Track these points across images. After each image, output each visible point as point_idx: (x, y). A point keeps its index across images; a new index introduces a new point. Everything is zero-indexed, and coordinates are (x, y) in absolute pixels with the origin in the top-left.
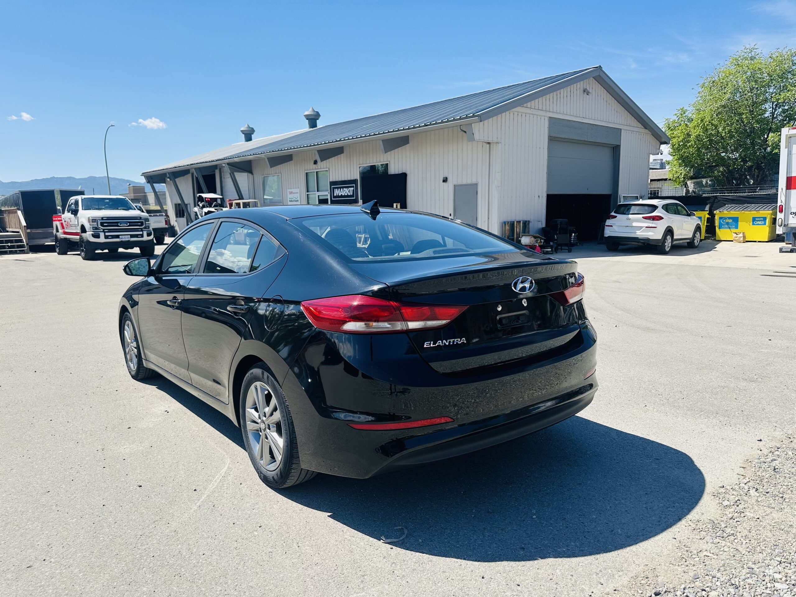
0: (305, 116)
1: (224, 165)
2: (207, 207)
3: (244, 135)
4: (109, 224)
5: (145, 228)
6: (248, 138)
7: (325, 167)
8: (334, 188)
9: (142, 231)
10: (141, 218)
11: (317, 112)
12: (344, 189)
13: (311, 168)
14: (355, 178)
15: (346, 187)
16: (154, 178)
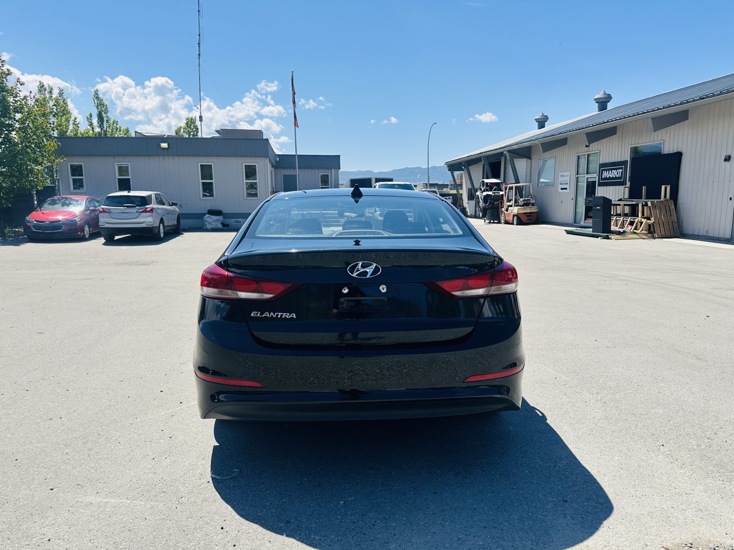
0: (595, 99)
1: (505, 152)
6: (540, 127)
7: (596, 149)
8: (603, 170)
11: (608, 94)
12: (613, 171)
13: (583, 151)
14: (625, 159)
15: (614, 169)
16: (453, 167)
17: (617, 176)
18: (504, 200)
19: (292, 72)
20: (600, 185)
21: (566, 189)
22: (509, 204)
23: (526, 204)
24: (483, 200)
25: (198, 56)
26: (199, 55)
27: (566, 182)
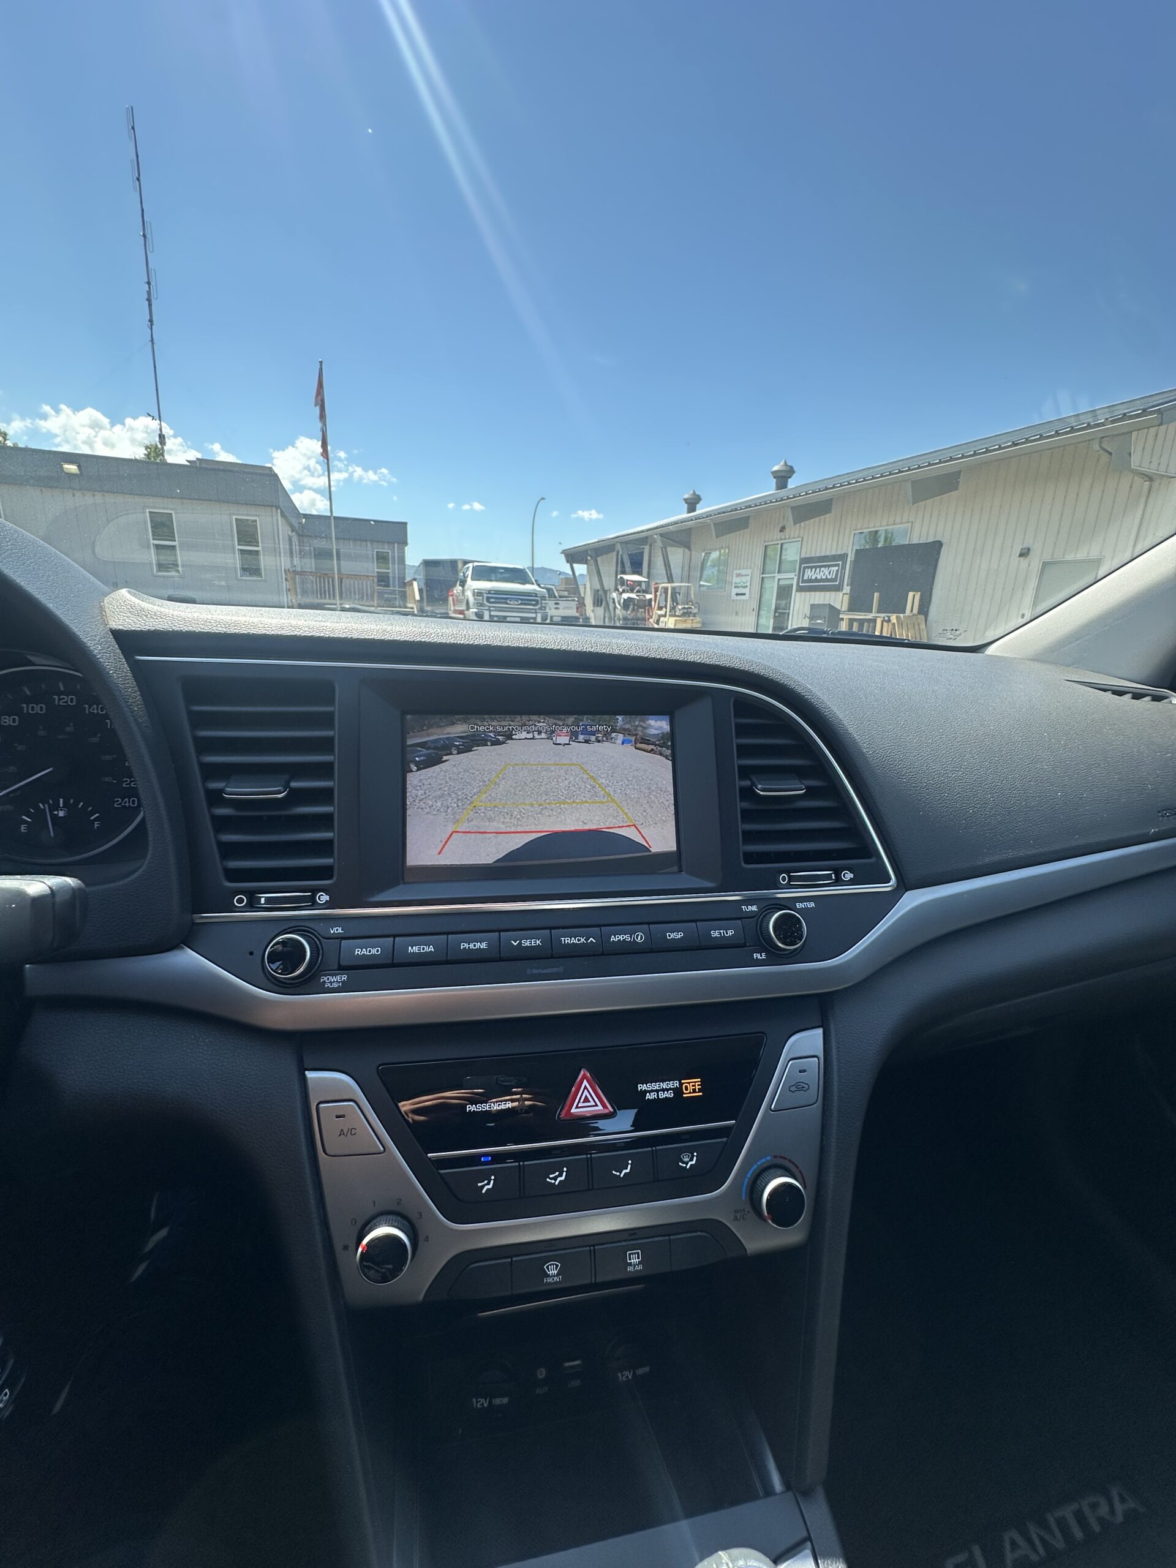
0: (773, 473)
1: (655, 536)
2: (628, 592)
3: (686, 505)
4: (498, 601)
5: (540, 609)
6: (692, 508)
7: (796, 535)
8: (805, 568)
9: (536, 613)
10: (536, 595)
11: (790, 466)
12: (822, 569)
13: (775, 538)
14: (845, 552)
15: (825, 566)
16: (573, 556)
17: (829, 577)
18: (653, 606)
19: (321, 363)
20: (800, 589)
21: (744, 594)
22: (660, 612)
23: (686, 614)
24: (622, 605)
25: (149, 323)
26: (151, 321)
27: (745, 585)
